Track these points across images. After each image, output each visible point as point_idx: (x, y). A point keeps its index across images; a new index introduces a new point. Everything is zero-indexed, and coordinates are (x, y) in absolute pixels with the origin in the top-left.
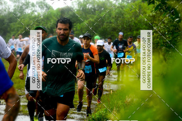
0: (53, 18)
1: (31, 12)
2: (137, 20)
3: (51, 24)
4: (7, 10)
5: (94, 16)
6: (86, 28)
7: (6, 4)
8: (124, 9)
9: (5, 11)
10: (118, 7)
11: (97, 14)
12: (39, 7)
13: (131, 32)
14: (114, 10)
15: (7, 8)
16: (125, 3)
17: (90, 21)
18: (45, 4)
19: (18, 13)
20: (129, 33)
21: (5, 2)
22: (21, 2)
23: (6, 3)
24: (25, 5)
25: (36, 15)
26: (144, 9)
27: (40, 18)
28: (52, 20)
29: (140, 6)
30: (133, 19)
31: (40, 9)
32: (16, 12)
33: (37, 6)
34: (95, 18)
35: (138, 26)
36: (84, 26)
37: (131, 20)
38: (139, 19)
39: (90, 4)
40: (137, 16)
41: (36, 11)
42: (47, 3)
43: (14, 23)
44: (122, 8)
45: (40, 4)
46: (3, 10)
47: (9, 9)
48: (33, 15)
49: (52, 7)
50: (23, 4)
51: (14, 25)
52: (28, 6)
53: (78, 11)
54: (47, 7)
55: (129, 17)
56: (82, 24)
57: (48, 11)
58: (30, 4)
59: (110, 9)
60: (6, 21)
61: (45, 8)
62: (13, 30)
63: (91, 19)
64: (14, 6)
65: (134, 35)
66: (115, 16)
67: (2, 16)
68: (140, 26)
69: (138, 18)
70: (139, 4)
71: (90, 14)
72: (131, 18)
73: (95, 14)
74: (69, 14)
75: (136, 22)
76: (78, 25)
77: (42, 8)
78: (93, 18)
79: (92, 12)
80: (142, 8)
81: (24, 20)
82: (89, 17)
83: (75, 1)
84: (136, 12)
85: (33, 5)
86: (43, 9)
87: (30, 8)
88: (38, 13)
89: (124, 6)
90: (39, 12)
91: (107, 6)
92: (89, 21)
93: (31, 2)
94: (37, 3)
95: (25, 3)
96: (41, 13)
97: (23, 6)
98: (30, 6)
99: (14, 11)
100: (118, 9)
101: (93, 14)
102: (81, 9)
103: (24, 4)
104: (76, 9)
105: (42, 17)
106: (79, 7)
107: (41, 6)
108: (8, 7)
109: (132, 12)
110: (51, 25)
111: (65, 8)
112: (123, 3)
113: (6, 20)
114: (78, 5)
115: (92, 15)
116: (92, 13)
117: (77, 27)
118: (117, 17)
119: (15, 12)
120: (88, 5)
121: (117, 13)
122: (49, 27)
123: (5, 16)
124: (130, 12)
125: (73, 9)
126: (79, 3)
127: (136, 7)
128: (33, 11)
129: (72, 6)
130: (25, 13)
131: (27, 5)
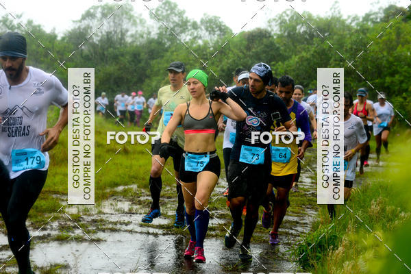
0: (233, 51)
1: (190, 39)
2: (391, 56)
3: (229, 61)
4: (145, 36)
5: (310, 47)
6: (294, 71)
7: (144, 23)
8: (368, 35)
9: (142, 37)
10: (357, 31)
11: (316, 45)
12: (207, 29)
13: (381, 78)
14: (348, 36)
15: (146, 31)
16: (369, 23)
17: (303, 57)
18: (219, 24)
19: (166, 41)
20: (377, 81)
21: (141, 21)
22: (172, 20)
23: (144, 21)
24: (181, 27)
25: (199, 46)
26: (405, 35)
27: (208, 51)
28: (231, 55)
29: (399, 28)
30: (385, 53)
31: (207, 33)
32: (162, 40)
33: (203, 28)
34: (312, 52)
35: (394, 67)
36: (290, 67)
37: (382, 55)
38: (396, 55)
39: (303, 25)
40: (394, 48)
41: (200, 38)
42: (222, 22)
43: (158, 60)
44: (365, 34)
45: (208, 25)
46: (138, 36)
47: (149, 33)
48: (194, 45)
49: (231, 31)
50: (175, 24)
51: (159, 63)
52: (185, 27)
53: (280, 37)
54: (220, 30)
55: (378, 50)
56: (286, 63)
57: (223, 37)
58: (189, 24)
59: (342, 35)
60: (144, 56)
61: (218, 33)
62: (157, 74)
63: (304, 54)
64: (159, 28)
65: (386, 85)
66: (351, 49)
67: (137, 47)
68: (398, 68)
69: (394, 52)
70: (397, 25)
71: (303, 43)
72: (381, 52)
73: (312, 44)
74: (262, 43)
75: (391, 59)
76: (279, 65)
77: (212, 32)
78: (308, 50)
79: (306, 39)
80: (403, 32)
81: (177, 55)
82: (300, 50)
83: (274, 20)
84: (390, 41)
85: (195, 26)
86: (214, 35)
87: (190, 32)
88: (203, 41)
89: (368, 29)
90: (207, 38)
91: (335, 30)
92: (299, 58)
93: (192, 21)
94: (202, 22)
95: (180, 23)
96: (210, 42)
97: (176, 29)
98: (189, 28)
99: (159, 37)
100: (356, 34)
101: (308, 44)
102: (286, 34)
103: (178, 25)
104: (275, 34)
105: (212, 49)
106: (281, 30)
107: (209, 29)
108: (148, 29)
109: (384, 41)
110: (227, 63)
111: (254, 32)
112: (365, 22)
113: (143, 54)
114: (281, 27)
115: (307, 46)
116: (305, 42)
117: (277, 69)
118: (355, 49)
119: (160, 40)
120: (298, 27)
121: (355, 43)
122: (225, 68)
123: (143, 47)
124: (380, 41)
125: (270, 33)
126: (281, 23)
127: (391, 31)
128: (195, 38)
129: (269, 29)
130: (180, 40)
131: (184, 25)
